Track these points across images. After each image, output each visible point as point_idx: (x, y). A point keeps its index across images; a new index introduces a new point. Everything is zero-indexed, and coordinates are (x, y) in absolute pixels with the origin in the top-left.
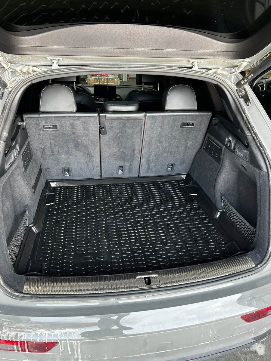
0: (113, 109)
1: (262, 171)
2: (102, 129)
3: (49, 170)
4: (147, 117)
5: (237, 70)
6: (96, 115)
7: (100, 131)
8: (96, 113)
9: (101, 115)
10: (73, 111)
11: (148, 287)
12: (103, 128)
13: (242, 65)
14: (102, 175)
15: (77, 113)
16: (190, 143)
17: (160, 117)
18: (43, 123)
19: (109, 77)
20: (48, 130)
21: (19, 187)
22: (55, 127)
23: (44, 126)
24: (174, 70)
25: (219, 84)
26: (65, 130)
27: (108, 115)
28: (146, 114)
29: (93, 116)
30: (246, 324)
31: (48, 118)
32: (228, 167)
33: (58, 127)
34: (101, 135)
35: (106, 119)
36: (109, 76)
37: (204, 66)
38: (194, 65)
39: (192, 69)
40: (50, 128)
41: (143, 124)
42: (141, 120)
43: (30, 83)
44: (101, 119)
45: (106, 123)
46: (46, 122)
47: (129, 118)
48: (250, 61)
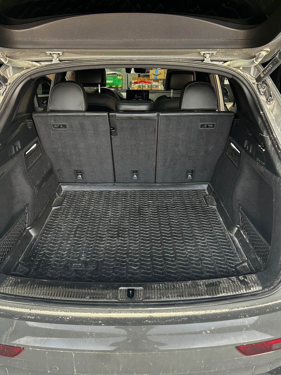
0: (124, 108)
1: (279, 178)
2: (113, 130)
3: (61, 171)
4: (160, 117)
5: (255, 61)
6: (106, 114)
7: (111, 132)
8: (105, 113)
9: (110, 114)
10: (82, 110)
11: (130, 300)
12: (114, 128)
13: (261, 55)
14: (116, 179)
15: (86, 112)
16: (211, 148)
17: (175, 117)
18: (52, 122)
19: (153, 85)
20: (57, 130)
21: (20, 186)
22: (65, 126)
23: (53, 125)
24: (181, 63)
25: (234, 78)
26: (74, 130)
27: (117, 115)
28: (159, 114)
29: (102, 116)
30: (244, 357)
31: (57, 117)
32: (248, 174)
33: (68, 126)
34: (112, 136)
35: (116, 119)
36: (153, 83)
37: (218, 58)
38: (206, 57)
39: (204, 62)
40: (59, 127)
41: (157, 125)
42: (153, 120)
43: (29, 78)
44: (111, 119)
45: (117, 123)
46: (55, 121)
47: (140, 118)
48: (269, 50)
